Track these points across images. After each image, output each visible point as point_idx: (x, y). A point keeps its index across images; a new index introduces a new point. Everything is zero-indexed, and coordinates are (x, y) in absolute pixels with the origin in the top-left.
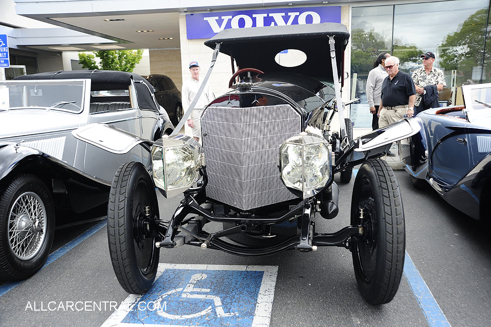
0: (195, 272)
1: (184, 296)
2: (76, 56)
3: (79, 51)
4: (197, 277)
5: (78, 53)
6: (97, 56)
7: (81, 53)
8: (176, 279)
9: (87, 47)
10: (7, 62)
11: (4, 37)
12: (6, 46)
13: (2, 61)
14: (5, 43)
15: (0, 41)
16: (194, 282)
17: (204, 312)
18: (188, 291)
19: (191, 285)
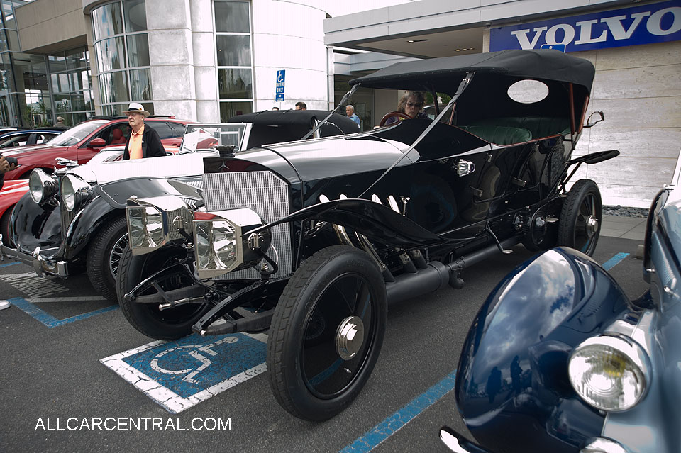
1: (192, 353)
4: (228, 340)
10: (283, 96)
11: (283, 73)
12: (284, 81)
13: (280, 96)
14: (284, 78)
15: (280, 76)
16: (218, 343)
17: (180, 372)
18: (201, 349)
19: (212, 345)
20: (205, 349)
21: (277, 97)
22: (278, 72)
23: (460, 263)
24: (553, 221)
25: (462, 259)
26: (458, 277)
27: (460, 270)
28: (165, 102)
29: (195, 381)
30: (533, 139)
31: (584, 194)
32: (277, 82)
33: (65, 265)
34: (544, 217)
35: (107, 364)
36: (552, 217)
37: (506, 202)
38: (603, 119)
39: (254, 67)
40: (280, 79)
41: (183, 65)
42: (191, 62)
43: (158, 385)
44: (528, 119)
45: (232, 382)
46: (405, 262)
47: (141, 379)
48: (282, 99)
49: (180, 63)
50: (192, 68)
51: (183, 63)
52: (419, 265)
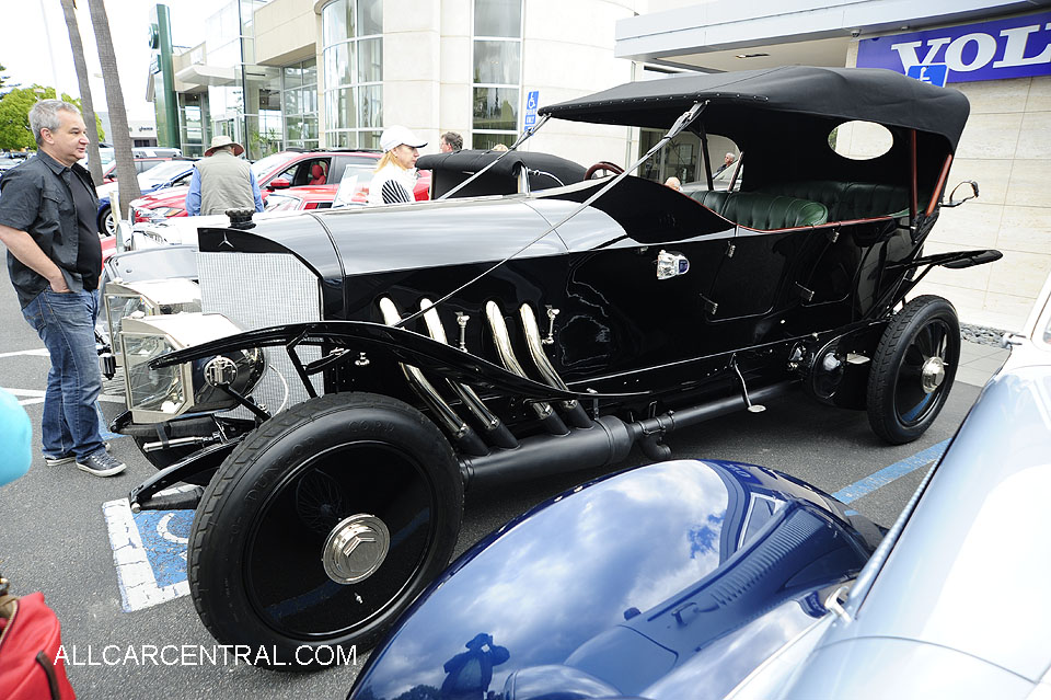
11: (536, 96)
15: (532, 100)
23: (664, 421)
24: (857, 360)
25: (670, 415)
26: (659, 443)
27: (660, 433)
30: (829, 221)
31: (922, 321)
32: (528, 107)
34: (841, 354)
35: (108, 511)
36: (860, 353)
37: (783, 322)
38: (976, 194)
39: (523, 86)
40: (532, 104)
41: (425, 81)
42: (436, 76)
43: (142, 558)
44: (856, 186)
46: (543, 416)
49: (421, 78)
50: (436, 85)
51: (424, 78)
52: (573, 423)
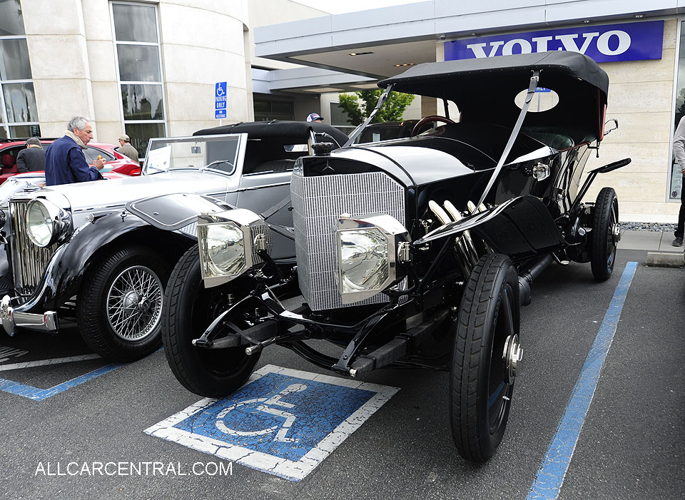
0: (297, 380)
1: (260, 408)
2: (335, 98)
3: (340, 92)
4: (294, 388)
5: (338, 94)
6: (360, 97)
7: (342, 94)
8: (266, 387)
9: (345, 87)
10: (224, 112)
11: (224, 85)
12: (225, 94)
13: (221, 112)
14: (225, 91)
15: (220, 89)
16: (285, 392)
17: (263, 432)
18: (269, 402)
19: (280, 397)
20: (273, 401)
21: (217, 113)
22: (217, 84)
24: (588, 230)
28: (56, 124)
29: (293, 440)
32: (217, 96)
33: (54, 315)
35: (158, 434)
39: (165, 83)
40: (220, 92)
41: (77, 79)
42: (88, 76)
43: (247, 451)
45: (339, 434)
47: (220, 447)
48: (223, 116)
49: (74, 77)
50: (89, 83)
51: (77, 76)
